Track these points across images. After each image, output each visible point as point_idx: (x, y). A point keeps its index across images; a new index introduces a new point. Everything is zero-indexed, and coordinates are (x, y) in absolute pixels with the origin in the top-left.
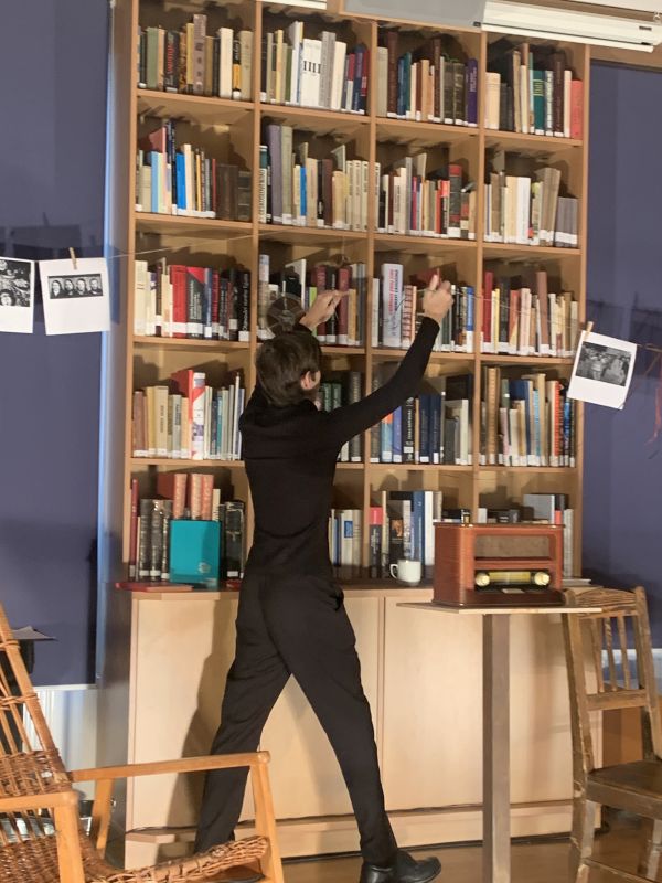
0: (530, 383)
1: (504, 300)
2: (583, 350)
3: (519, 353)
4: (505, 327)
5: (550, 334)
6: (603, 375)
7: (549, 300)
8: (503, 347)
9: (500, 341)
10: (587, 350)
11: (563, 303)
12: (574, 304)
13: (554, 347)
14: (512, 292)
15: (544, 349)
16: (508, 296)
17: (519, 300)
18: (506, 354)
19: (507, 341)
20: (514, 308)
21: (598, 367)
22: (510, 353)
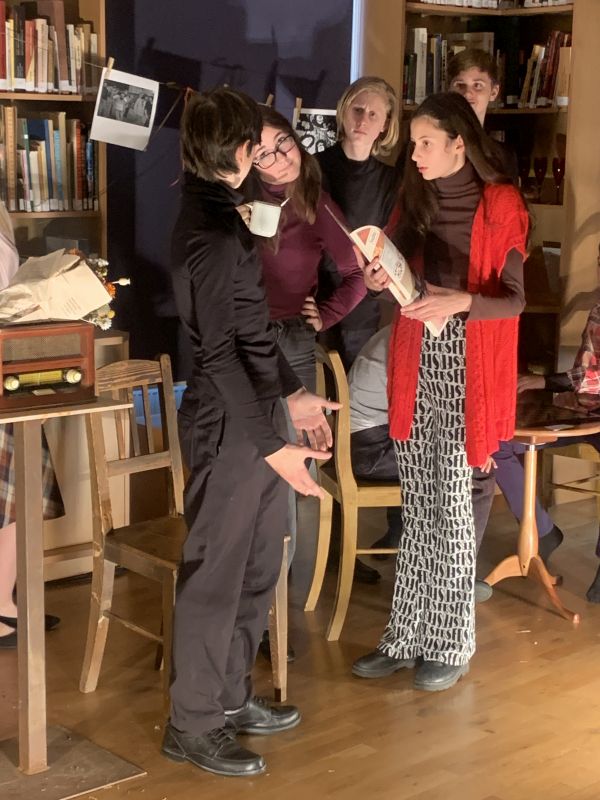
0: (50, 123)
1: (19, 32)
2: (104, 88)
3: (37, 90)
4: (21, 61)
5: (69, 69)
6: (125, 115)
7: (67, 32)
8: (20, 84)
9: (16, 76)
10: (109, 88)
11: (82, 34)
12: (94, 37)
13: (74, 83)
14: (27, 23)
15: (64, 85)
16: (24, 26)
17: (35, 32)
18: (23, 91)
19: (24, 77)
20: (29, 40)
21: (120, 107)
22: (28, 90)
